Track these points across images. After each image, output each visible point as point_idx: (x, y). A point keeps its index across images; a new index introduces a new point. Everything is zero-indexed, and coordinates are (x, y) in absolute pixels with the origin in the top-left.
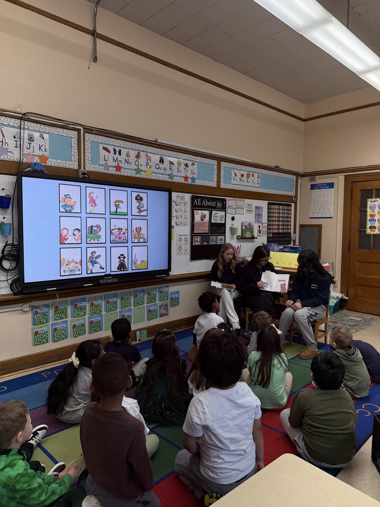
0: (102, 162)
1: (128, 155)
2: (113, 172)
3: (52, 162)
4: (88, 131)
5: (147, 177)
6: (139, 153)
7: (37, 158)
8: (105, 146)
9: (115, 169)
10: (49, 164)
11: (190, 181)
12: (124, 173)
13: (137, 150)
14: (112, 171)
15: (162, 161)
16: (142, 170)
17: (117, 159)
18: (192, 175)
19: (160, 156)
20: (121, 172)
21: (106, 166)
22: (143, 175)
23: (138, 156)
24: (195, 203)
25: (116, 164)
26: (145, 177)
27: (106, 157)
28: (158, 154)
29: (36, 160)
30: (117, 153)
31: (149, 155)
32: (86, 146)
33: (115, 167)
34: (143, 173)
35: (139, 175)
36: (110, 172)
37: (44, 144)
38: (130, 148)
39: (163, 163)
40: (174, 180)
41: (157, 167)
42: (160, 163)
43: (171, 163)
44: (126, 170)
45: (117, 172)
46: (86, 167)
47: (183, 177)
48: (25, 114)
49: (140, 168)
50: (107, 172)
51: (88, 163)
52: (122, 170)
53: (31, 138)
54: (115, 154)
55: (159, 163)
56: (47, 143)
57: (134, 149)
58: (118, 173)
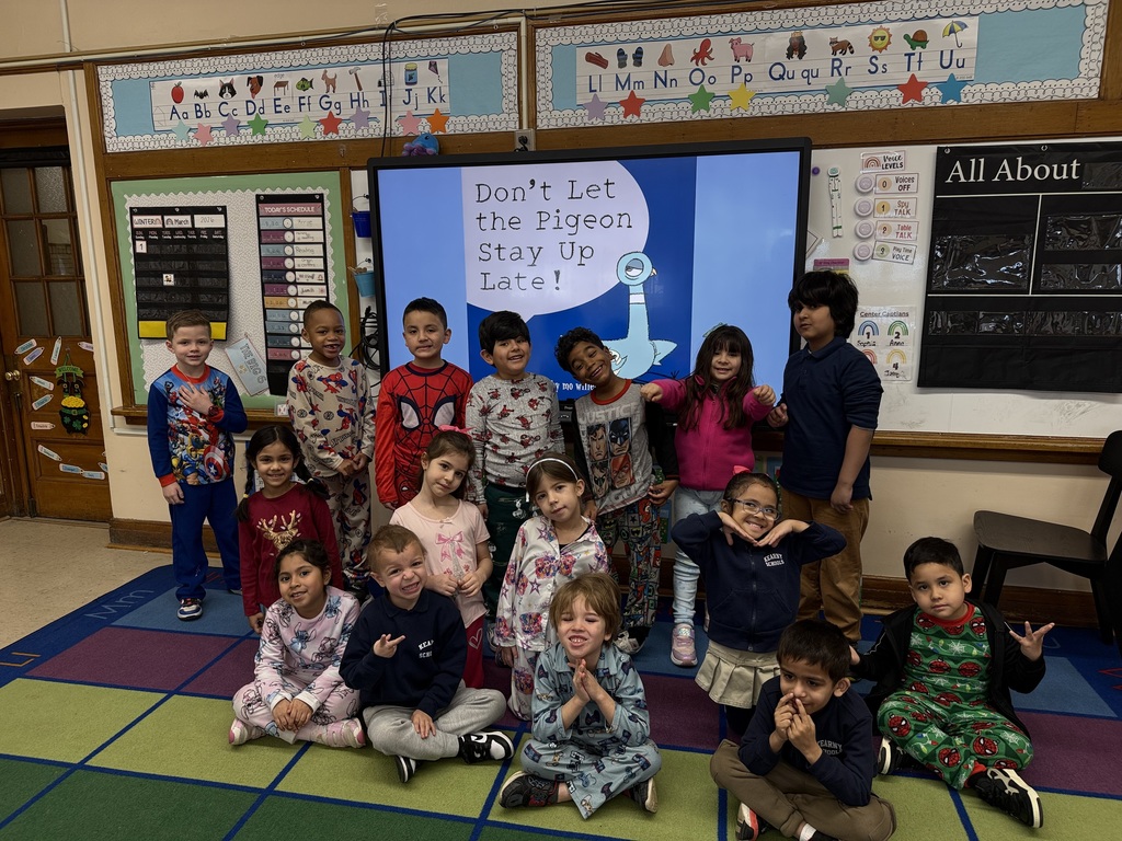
0: (584, 97)
1: (665, 60)
2: (616, 121)
3: (456, 126)
4: (541, 22)
5: (735, 114)
6: (706, 45)
7: (424, 120)
8: (593, 50)
9: (622, 109)
10: (450, 130)
11: (931, 98)
12: (648, 115)
13: (700, 36)
14: (615, 117)
15: (797, 48)
16: (713, 97)
17: (628, 79)
18: (948, 72)
19: (789, 34)
20: (643, 116)
21: (597, 107)
22: (717, 111)
23: (702, 55)
24: (957, 178)
25: (624, 95)
26: (727, 114)
27: (595, 81)
28: (782, 28)
29: (424, 127)
30: (630, 61)
31: (746, 39)
32: (539, 64)
33: (622, 103)
34: (719, 102)
35: (703, 112)
36: (608, 121)
37: (439, 84)
38: (676, 33)
39: (800, 57)
40: (851, 106)
41: (778, 71)
42: (789, 56)
43: (842, 47)
44: (657, 107)
45: (630, 117)
46: (539, 122)
47: (899, 87)
48: (392, 26)
49: (709, 89)
50: (597, 122)
51: (543, 108)
52: (643, 108)
53: (411, 78)
54: (622, 64)
55: (784, 59)
56: (445, 79)
57: (690, 33)
58: (633, 119)
